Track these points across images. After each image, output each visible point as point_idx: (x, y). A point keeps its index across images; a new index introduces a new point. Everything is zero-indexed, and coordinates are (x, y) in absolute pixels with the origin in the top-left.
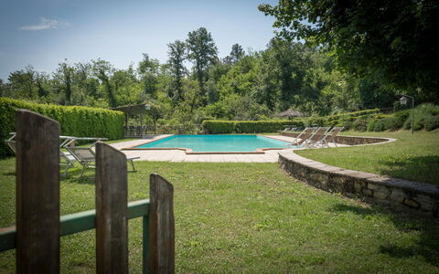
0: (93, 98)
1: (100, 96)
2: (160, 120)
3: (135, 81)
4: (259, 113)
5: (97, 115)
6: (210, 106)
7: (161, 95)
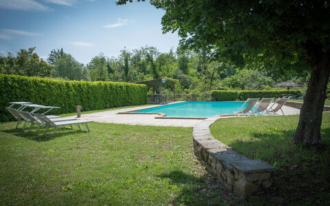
0: (143, 74)
1: (148, 72)
2: (186, 90)
3: (175, 61)
4: (265, 84)
5: (120, 87)
6: (228, 79)
7: (192, 71)
